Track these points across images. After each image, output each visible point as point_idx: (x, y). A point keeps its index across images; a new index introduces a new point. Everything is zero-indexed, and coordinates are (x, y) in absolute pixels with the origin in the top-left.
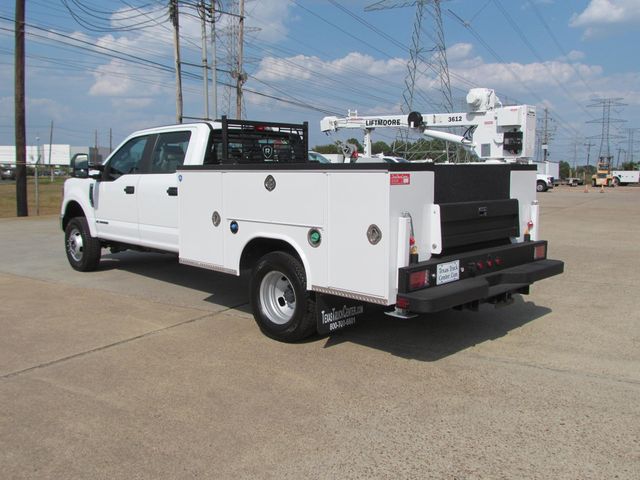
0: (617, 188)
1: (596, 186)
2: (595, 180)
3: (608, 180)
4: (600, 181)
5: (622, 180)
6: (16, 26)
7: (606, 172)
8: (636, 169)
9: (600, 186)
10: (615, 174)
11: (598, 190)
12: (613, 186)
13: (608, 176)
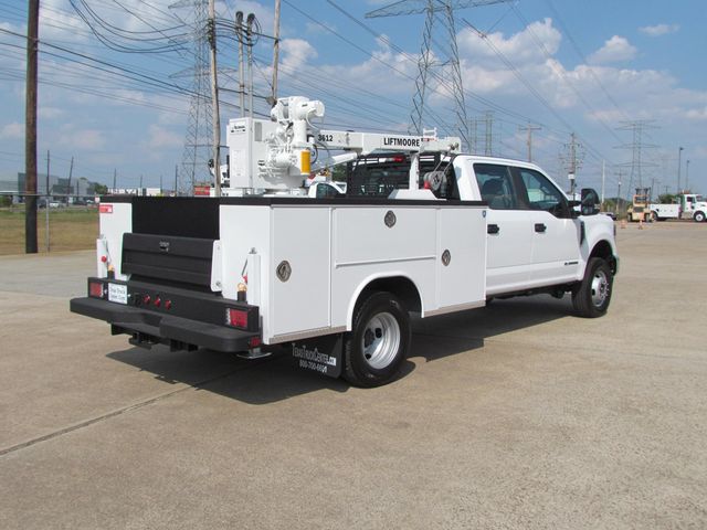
0: (655, 223)
1: (632, 221)
2: (631, 214)
3: (646, 214)
4: (636, 216)
5: (660, 215)
6: (29, 44)
7: (643, 205)
8: (675, 203)
9: (638, 221)
10: (653, 207)
11: (635, 225)
12: (650, 221)
13: (646, 211)
